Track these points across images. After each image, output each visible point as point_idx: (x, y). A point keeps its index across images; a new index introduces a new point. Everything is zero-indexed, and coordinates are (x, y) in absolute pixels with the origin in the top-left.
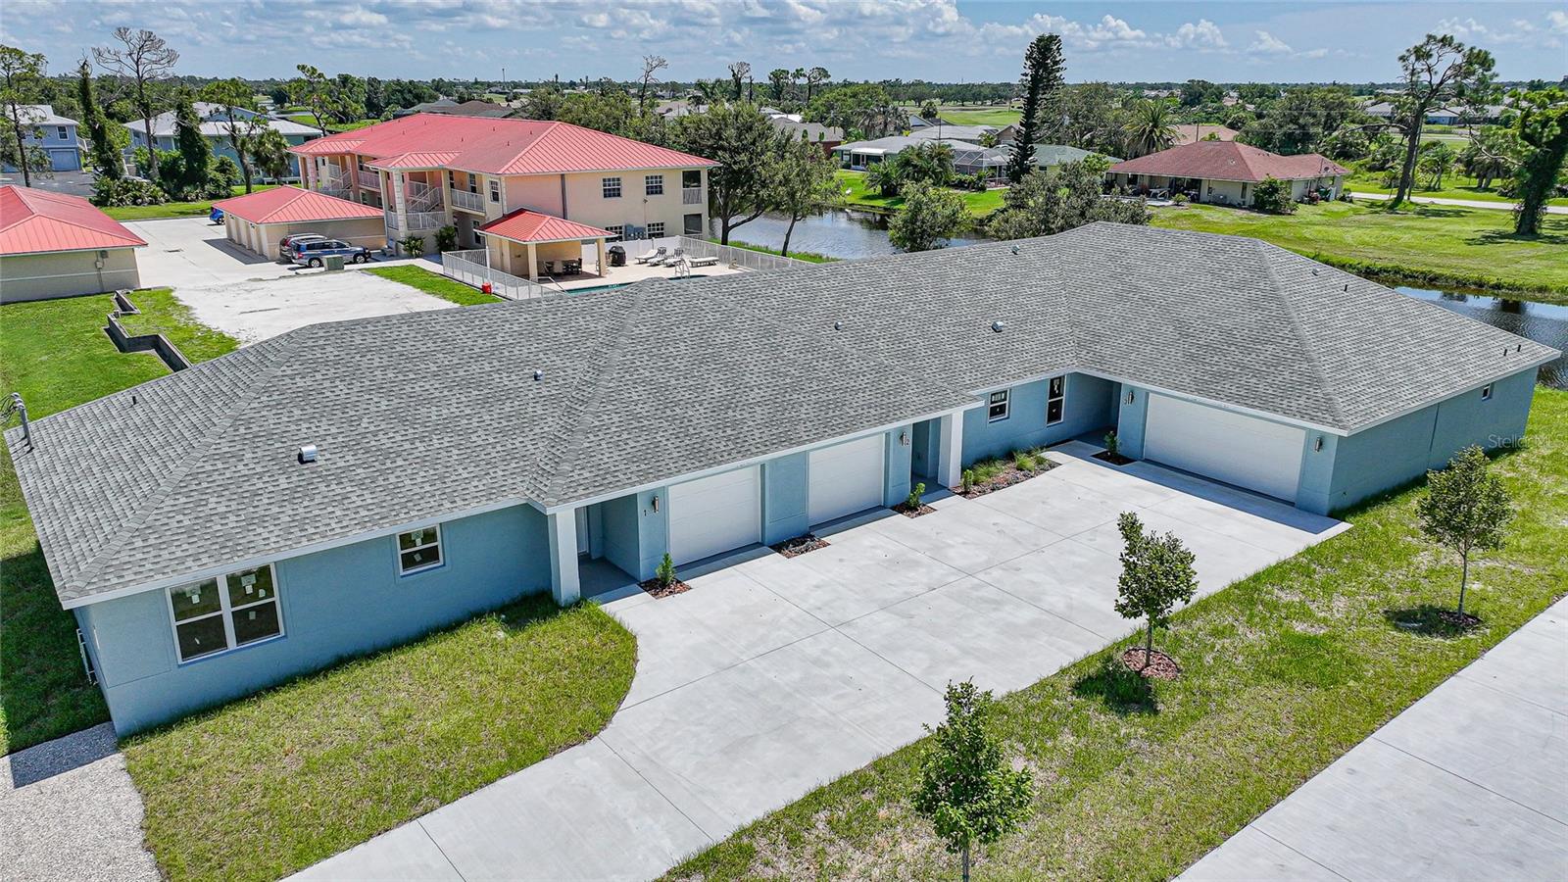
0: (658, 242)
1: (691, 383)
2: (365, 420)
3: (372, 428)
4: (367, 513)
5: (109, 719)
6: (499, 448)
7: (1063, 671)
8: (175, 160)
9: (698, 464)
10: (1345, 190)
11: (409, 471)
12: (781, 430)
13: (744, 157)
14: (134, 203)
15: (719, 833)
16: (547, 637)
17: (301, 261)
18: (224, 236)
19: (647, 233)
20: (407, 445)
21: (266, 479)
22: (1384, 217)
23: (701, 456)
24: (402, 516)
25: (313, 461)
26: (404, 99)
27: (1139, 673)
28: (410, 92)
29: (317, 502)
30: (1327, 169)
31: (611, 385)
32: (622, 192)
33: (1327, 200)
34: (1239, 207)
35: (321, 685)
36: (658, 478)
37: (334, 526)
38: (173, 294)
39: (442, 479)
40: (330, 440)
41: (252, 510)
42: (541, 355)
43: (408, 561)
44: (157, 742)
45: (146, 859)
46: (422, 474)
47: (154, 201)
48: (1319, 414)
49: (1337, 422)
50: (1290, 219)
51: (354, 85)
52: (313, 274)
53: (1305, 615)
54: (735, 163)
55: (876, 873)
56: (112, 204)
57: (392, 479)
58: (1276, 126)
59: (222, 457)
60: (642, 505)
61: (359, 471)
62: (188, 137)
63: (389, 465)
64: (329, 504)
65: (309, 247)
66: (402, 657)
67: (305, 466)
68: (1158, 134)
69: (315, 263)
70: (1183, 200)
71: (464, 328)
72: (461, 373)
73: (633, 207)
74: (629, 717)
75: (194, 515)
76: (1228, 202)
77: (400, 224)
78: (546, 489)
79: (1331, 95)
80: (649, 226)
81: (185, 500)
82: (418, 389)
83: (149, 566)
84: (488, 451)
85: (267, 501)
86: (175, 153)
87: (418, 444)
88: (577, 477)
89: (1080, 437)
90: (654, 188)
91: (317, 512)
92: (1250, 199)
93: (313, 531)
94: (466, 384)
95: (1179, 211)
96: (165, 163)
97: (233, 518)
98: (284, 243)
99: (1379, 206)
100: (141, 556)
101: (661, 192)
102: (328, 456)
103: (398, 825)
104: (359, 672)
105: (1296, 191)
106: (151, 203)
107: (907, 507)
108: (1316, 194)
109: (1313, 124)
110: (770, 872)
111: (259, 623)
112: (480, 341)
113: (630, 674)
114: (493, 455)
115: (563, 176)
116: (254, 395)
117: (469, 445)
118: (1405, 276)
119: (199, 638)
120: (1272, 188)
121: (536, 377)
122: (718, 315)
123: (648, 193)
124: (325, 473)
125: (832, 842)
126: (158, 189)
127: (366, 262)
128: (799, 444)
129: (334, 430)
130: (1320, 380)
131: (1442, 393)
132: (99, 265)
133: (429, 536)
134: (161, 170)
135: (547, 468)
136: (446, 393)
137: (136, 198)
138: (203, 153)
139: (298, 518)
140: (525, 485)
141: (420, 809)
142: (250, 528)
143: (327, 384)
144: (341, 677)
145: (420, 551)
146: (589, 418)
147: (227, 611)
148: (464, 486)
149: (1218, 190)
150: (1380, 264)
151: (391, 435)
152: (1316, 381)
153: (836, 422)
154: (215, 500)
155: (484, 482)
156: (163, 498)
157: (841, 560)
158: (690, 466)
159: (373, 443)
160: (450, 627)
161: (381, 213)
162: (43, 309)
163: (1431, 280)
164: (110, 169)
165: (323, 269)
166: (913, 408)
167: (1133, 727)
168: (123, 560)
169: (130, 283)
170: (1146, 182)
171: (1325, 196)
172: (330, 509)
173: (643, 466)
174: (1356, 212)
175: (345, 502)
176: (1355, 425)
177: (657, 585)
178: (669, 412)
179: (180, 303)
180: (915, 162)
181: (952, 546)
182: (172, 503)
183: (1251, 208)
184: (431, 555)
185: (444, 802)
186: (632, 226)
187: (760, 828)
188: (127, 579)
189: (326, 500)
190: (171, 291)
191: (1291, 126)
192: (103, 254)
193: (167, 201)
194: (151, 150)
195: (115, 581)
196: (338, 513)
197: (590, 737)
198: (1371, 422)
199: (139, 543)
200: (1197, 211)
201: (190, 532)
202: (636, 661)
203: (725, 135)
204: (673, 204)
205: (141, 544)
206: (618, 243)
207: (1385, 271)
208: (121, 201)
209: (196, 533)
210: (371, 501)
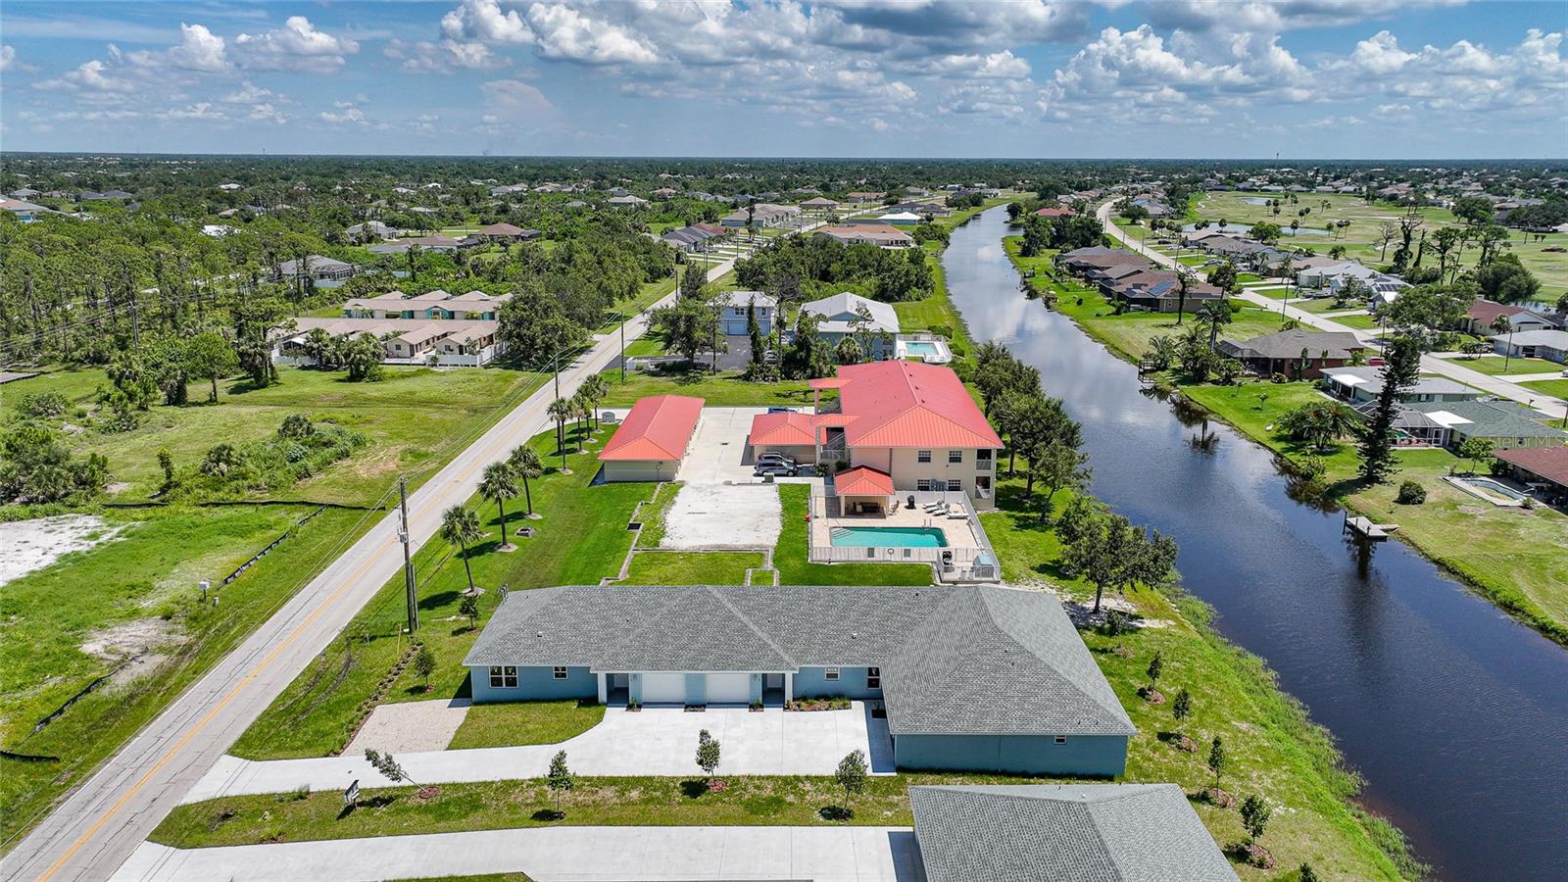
1: (677, 635)
2: (564, 626)
3: (564, 629)
4: (549, 658)
5: (472, 697)
6: (596, 645)
8: (793, 350)
9: (654, 669)
11: (565, 647)
12: (694, 662)
14: (764, 379)
16: (582, 713)
17: (760, 471)
19: (948, 485)
20: (570, 637)
21: (526, 640)
23: (656, 665)
24: (553, 661)
25: (541, 637)
27: (708, 787)
28: (1089, 229)
29: (534, 650)
31: (647, 630)
32: (932, 460)
35: (522, 706)
36: (636, 670)
37: (536, 660)
38: (680, 489)
39: (572, 652)
40: (550, 630)
41: (516, 649)
43: (557, 675)
44: (478, 707)
45: (454, 734)
46: (568, 648)
48: (894, 721)
49: (893, 727)
52: (754, 484)
53: (802, 794)
56: (752, 379)
57: (558, 648)
59: (519, 630)
60: (631, 678)
61: (551, 643)
62: (803, 336)
63: (560, 643)
65: (764, 465)
66: (546, 704)
67: (538, 638)
72: (605, 613)
73: (939, 469)
75: (502, 647)
77: (818, 455)
78: (596, 664)
80: (949, 482)
81: (503, 641)
82: (587, 617)
83: (485, 659)
84: (592, 645)
85: (522, 647)
86: (795, 346)
87: (573, 638)
88: (605, 664)
90: (955, 458)
91: (532, 654)
93: (530, 660)
95: (1512, 516)
96: (787, 354)
97: (511, 650)
100: (484, 656)
101: (960, 461)
102: (546, 636)
104: (533, 705)
107: (754, 706)
111: (512, 682)
113: (584, 731)
115: (892, 449)
116: (540, 610)
117: (589, 642)
119: (496, 682)
121: (628, 621)
123: (950, 462)
124: (542, 641)
126: (779, 371)
127: (793, 476)
128: (696, 670)
129: (553, 627)
132: (658, 467)
133: (564, 669)
134: (784, 359)
135: (604, 656)
136: (594, 621)
137: (765, 376)
138: (811, 345)
139: (527, 655)
140: (590, 661)
141: (505, 745)
142: (513, 654)
143: (562, 610)
144: (528, 705)
145: (561, 673)
146: (628, 642)
147: (504, 676)
148: (577, 656)
151: (568, 633)
152: (913, 706)
153: (723, 664)
154: (510, 643)
155: (583, 656)
156: (498, 639)
158: (650, 669)
159: (561, 634)
160: (563, 700)
161: (816, 444)
162: (628, 488)
164: (757, 357)
165: (765, 479)
166: (760, 665)
167: (681, 798)
168: (480, 656)
169: (672, 476)
172: (536, 654)
173: (631, 664)
175: (542, 652)
176: (899, 731)
177: (630, 707)
178: (658, 646)
179: (676, 498)
181: (739, 727)
182: (500, 641)
184: (564, 675)
185: (511, 746)
188: (478, 661)
189: (537, 651)
190: (682, 486)
192: (661, 463)
193: (782, 379)
197: (554, 744)
198: (913, 733)
200: (1528, 520)
201: (498, 652)
202: (592, 728)
204: (968, 469)
205: (486, 652)
206: (917, 493)
209: (500, 653)
210: (548, 654)
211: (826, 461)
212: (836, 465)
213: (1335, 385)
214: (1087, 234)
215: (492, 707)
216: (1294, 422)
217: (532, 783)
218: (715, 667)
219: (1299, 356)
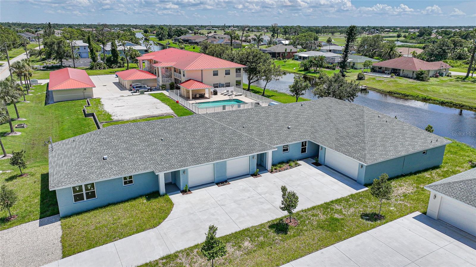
0: (228, 88)
1: (199, 142)
2: (120, 150)
3: (121, 152)
4: (116, 172)
5: (59, 213)
6: (149, 157)
7: (269, 222)
8: (111, 57)
9: (195, 164)
10: (449, 73)
11: (127, 163)
12: (219, 155)
13: (254, 64)
14: (99, 69)
15: (172, 252)
16: (155, 203)
17: (134, 91)
18: (118, 81)
19: (225, 85)
20: (128, 156)
21: (95, 163)
22: (460, 83)
23: (197, 161)
24: (123, 173)
25: (106, 159)
26: (178, 34)
27: (287, 224)
29: (105, 169)
30: (442, 67)
31: (179, 142)
32: (219, 74)
33: (442, 76)
34: (411, 78)
35: (104, 210)
36: (184, 167)
37: (108, 175)
38: (101, 100)
39: (134, 165)
40: (111, 154)
41: (91, 170)
42: (165, 134)
43: (125, 183)
44: (68, 219)
45: (60, 244)
46: (130, 163)
47: (104, 68)
48: (361, 159)
49: (365, 162)
50: (427, 83)
51: (164, 30)
52: (136, 95)
53: (340, 212)
54: (252, 66)
55: (203, 264)
56: (94, 69)
57: (123, 164)
58: (435, 49)
59: (87, 158)
60: (181, 173)
61: (116, 162)
62: (114, 51)
63: (123, 161)
64: (108, 170)
65: (137, 87)
66: (122, 205)
67: (104, 160)
68: (392, 53)
70: (394, 75)
71: (147, 127)
72: (144, 138)
73: (221, 78)
74: (165, 224)
75: (79, 171)
76: (408, 76)
77: (160, 81)
78: (157, 168)
79: (457, 39)
80: (226, 83)
81: (77, 167)
82: (133, 142)
83: (68, 182)
84: (146, 158)
85: (95, 168)
86: (111, 55)
87: (130, 156)
88: (165, 166)
89: (311, 157)
90: (228, 73)
91: (105, 172)
92: (415, 76)
93: (103, 176)
94: (144, 141)
95: (392, 79)
96: (108, 58)
97: (87, 172)
98: (131, 85)
99: (460, 78)
100: (66, 180)
101: (229, 74)
102: (110, 158)
103: (109, 243)
104: (113, 207)
105: (431, 74)
106: (103, 69)
107: (254, 175)
108: (438, 74)
109: (447, 49)
110: (180, 261)
111: (90, 195)
112: (151, 130)
113: (168, 214)
114: (147, 159)
115: (202, 70)
116: (96, 143)
117: (142, 156)
118: (454, 105)
119: (78, 197)
120: (422, 73)
121: (162, 140)
122: (211, 124)
123: (226, 75)
124: (108, 162)
125: (196, 256)
126: (106, 65)
128: (223, 159)
129: (112, 152)
130: (365, 149)
131: (403, 154)
132: (84, 92)
133: (131, 177)
134: (107, 60)
135: (159, 163)
136: (139, 143)
137: (100, 67)
138: (117, 55)
139: (100, 173)
140: (153, 167)
141: (115, 240)
142: (90, 174)
143: (113, 140)
144: (108, 208)
145: (128, 181)
146: (171, 151)
147: (84, 192)
148: (139, 167)
149: (406, 73)
150: (446, 100)
151: (125, 153)
152: (364, 149)
153: (235, 153)
154: (84, 168)
155: (144, 166)
156: (73, 167)
157: (231, 188)
158: (193, 164)
159: (120, 155)
160: (135, 198)
161: (156, 78)
162: (70, 103)
163: (461, 106)
164: (94, 59)
165: (139, 93)
166: (256, 150)
167: (279, 237)
168: (63, 181)
169: (91, 97)
170: (384, 69)
171: (441, 75)
172: (108, 171)
173: (181, 164)
174: (451, 81)
175: (112, 169)
176: (370, 163)
177: (184, 192)
178: (191, 150)
179: (102, 103)
180: (314, 61)
181: (260, 186)
182: (75, 168)
183: (415, 79)
184: (131, 182)
185: (120, 239)
186: (221, 83)
187: (182, 251)
188: (63, 185)
189: (107, 169)
190: (100, 99)
191: (440, 49)
192: (85, 89)
193: (108, 68)
194: (104, 55)
195: (61, 185)
196: (109, 172)
197: (155, 227)
198: (376, 162)
199: (66, 177)
200: (397, 79)
201: (77, 175)
202: (172, 210)
203: (249, 58)
204: (232, 78)
205: (67, 177)
206: (216, 89)
207: (447, 103)
208: (96, 68)
209: (79, 175)
210: (117, 169)
211: (164, 84)
212: (170, 84)
213: (300, 57)
214: (179, 33)
215: (80, 216)
216: (305, 64)
217: (164, 261)
218: (232, 155)
219: (284, 51)
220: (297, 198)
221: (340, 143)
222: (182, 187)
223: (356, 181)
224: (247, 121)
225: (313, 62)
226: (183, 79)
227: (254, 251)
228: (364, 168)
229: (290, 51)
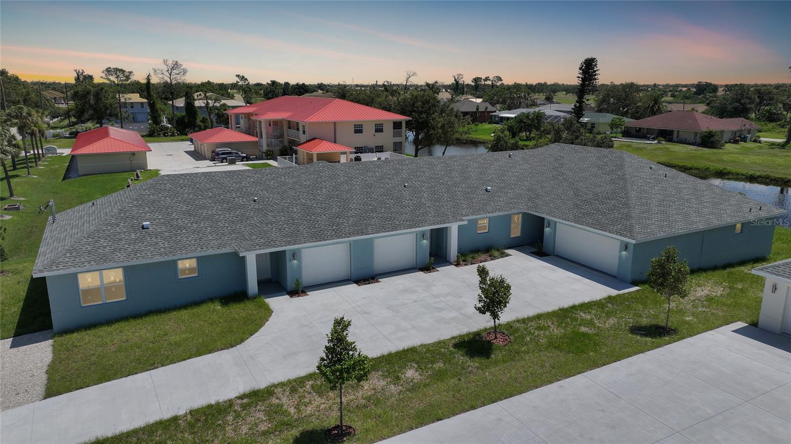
0: (379, 155)
1: (324, 206)
2: (174, 214)
3: (176, 217)
4: (164, 250)
6: (229, 228)
7: (453, 338)
8: (183, 117)
9: (315, 240)
10: (757, 136)
11: (187, 235)
12: (359, 228)
13: (424, 115)
14: (164, 136)
15: (262, 385)
16: (237, 310)
17: (219, 160)
18: (193, 149)
19: (375, 150)
20: (189, 225)
21: (126, 234)
22: (777, 151)
23: (318, 236)
24: (179, 252)
25: (148, 228)
26: (300, 91)
27: (489, 342)
29: (144, 244)
30: (745, 125)
31: (286, 205)
32: (364, 131)
33: (745, 141)
34: (693, 144)
36: (294, 244)
37: (149, 254)
38: (159, 172)
39: (200, 239)
40: (157, 220)
41: (117, 245)
42: (260, 191)
44: (68, 336)
45: (45, 376)
46: (192, 236)
47: (173, 135)
48: (625, 233)
49: (632, 237)
50: (720, 151)
51: (277, 85)
52: (224, 165)
54: (420, 118)
55: (322, 406)
56: (155, 136)
57: (179, 238)
58: (728, 104)
59: (112, 225)
60: (288, 256)
61: (165, 234)
62: (190, 106)
63: (179, 232)
64: (149, 246)
65: (223, 154)
66: (175, 313)
67: (143, 230)
68: (657, 108)
69: (225, 161)
70: (662, 141)
71: (229, 179)
72: (222, 197)
73: (368, 138)
74: (252, 342)
75: (93, 246)
76: (687, 142)
77: (264, 144)
78: (242, 246)
79: (764, 88)
80: (376, 147)
81: (91, 240)
82: (201, 202)
83: (70, 264)
84: (224, 229)
85: (124, 243)
86: (184, 114)
87: (194, 224)
88: (257, 242)
90: (379, 129)
91: (143, 248)
92: (699, 140)
93: (140, 255)
94: (222, 202)
95: (660, 146)
96: (179, 118)
97: (108, 248)
98: (213, 152)
99: (776, 145)
100: (67, 260)
101: (382, 131)
102: (154, 227)
103: (141, 372)
105: (726, 137)
106: (171, 136)
107: (426, 268)
108: (738, 138)
109: (749, 103)
110: (278, 401)
112: (234, 185)
113: (260, 326)
114: (225, 231)
115: (335, 123)
116: (131, 201)
117: (216, 226)
118: (771, 180)
120: (710, 135)
121: (255, 201)
123: (376, 132)
124: (151, 233)
125: (310, 393)
126: (175, 129)
127: (247, 161)
128: (366, 234)
129: (160, 217)
130: (631, 217)
132: (131, 159)
134: (177, 121)
135: (247, 237)
136: (212, 205)
137: (165, 133)
138: (196, 114)
139: (135, 250)
140: (236, 244)
141: (153, 367)
142: (114, 252)
143: (163, 198)
144: (148, 319)
146: (271, 218)
148: (209, 242)
149: (683, 136)
150: (758, 174)
151: (184, 220)
152: (628, 217)
153: (389, 224)
154: (103, 241)
155: (218, 241)
156: (83, 238)
157: (382, 288)
158: (311, 240)
159: (175, 223)
160: (199, 303)
161: (257, 140)
163: (785, 182)
164: (156, 120)
165: (227, 164)
166: (429, 222)
167: (473, 364)
168: (60, 261)
169: (143, 167)
170: (645, 131)
171: (744, 140)
172: (149, 248)
173: (289, 239)
174: (760, 148)
175: (156, 245)
176: (641, 238)
177: (294, 293)
178: (308, 217)
180: (525, 121)
181: (436, 286)
182: (86, 240)
183: (699, 145)
185: (163, 366)
186: (367, 147)
187: (282, 385)
188: (60, 268)
189: (149, 244)
190: (159, 171)
191: (736, 103)
192: (133, 154)
193: (178, 135)
194: (173, 113)
195: (55, 268)
196: (152, 249)
197: (232, 347)
199: (68, 255)
200: (669, 146)
201: (90, 252)
202: (267, 320)
203: (416, 105)
204: (387, 137)
205: (69, 255)
206: (359, 155)
207: (760, 177)
208: (159, 134)
209: (92, 253)
210: (167, 246)
211: (271, 149)
212: (280, 150)
213: (502, 119)
215: (92, 332)
216: (511, 127)
217: (245, 401)
218: (382, 228)
219: (475, 110)
220: (508, 288)
221: (583, 211)
222: (290, 284)
223: (615, 277)
224: (412, 177)
225: (524, 123)
226: (303, 138)
227: (425, 386)
228: (631, 248)
229: (484, 110)
